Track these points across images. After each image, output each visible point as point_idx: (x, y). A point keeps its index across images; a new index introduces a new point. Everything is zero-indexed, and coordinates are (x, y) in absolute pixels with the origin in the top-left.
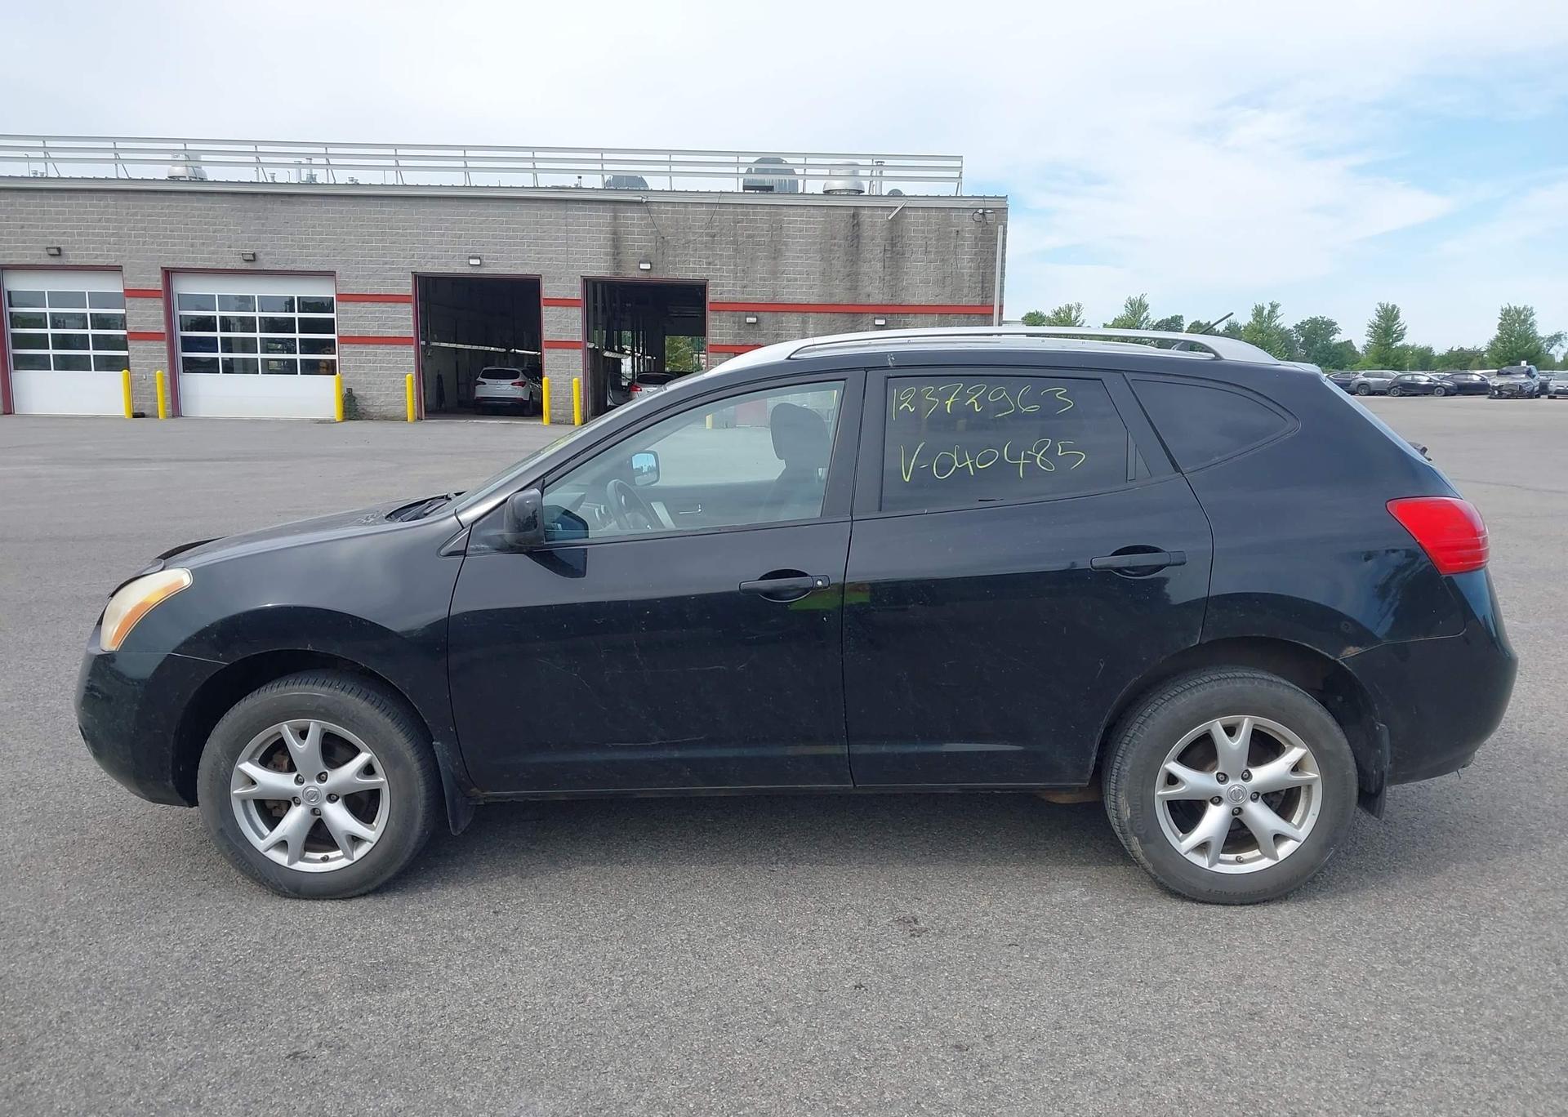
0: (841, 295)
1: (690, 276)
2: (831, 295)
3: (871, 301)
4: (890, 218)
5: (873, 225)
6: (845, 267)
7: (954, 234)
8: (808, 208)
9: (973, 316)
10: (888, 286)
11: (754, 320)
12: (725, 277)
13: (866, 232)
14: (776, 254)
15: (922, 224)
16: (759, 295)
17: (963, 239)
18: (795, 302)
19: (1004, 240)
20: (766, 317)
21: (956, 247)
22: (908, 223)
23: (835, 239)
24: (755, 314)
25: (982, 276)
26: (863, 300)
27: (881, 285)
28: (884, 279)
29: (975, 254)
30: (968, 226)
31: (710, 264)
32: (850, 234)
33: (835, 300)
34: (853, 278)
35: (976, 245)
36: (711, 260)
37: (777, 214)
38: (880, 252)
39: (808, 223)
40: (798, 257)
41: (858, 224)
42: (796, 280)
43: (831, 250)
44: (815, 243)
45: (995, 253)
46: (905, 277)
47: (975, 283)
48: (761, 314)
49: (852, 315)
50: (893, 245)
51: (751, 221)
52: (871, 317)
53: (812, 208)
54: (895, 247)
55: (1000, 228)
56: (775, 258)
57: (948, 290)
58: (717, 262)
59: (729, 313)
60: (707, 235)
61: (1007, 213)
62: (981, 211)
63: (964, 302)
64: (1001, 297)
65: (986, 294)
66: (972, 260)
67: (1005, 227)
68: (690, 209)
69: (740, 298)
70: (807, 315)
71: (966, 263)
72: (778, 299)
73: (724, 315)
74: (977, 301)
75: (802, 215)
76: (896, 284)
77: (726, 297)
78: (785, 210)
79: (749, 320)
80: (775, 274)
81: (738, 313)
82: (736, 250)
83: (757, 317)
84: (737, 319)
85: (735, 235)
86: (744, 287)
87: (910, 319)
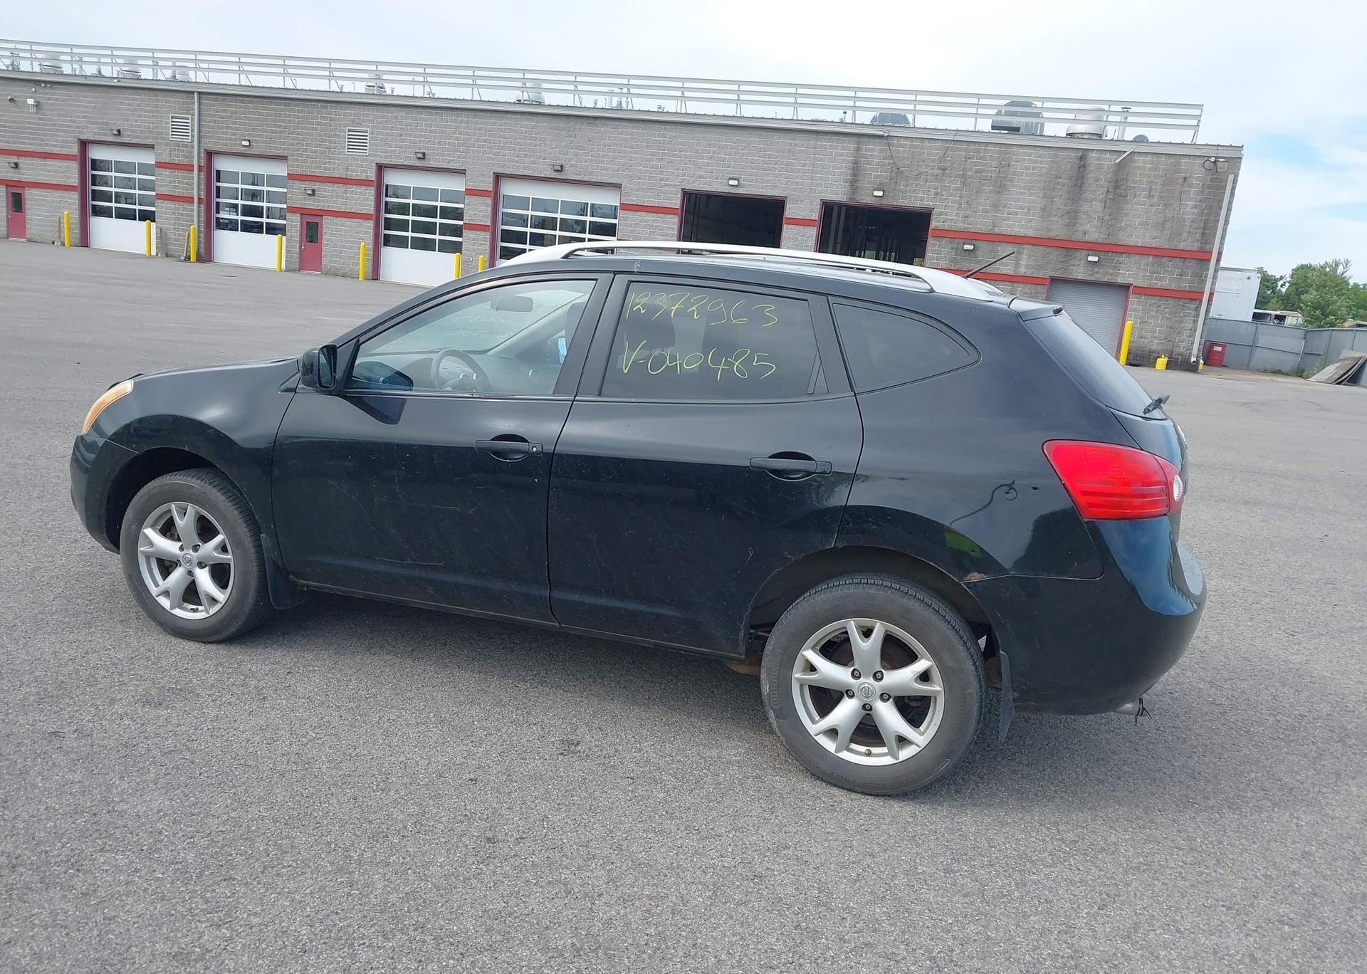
0: (1057, 230)
1: (918, 204)
2: (1048, 230)
3: (1087, 238)
4: (1117, 162)
5: (1100, 167)
6: (1065, 206)
7: (1180, 181)
8: (1038, 149)
9: (1189, 260)
10: (1106, 225)
11: (971, 247)
12: (949, 206)
13: (1091, 174)
14: (1001, 188)
15: (1150, 169)
16: (981, 227)
17: (1190, 185)
18: (1013, 233)
19: (1233, 189)
20: (983, 246)
21: (1181, 193)
22: (1135, 167)
23: (1060, 178)
24: (973, 242)
25: (1205, 223)
26: (1079, 236)
27: (1099, 224)
28: (1103, 219)
29: (1200, 201)
30: (1198, 173)
31: (937, 194)
32: (1074, 175)
33: (1053, 234)
34: (1072, 216)
35: (1203, 192)
36: (939, 190)
37: (1007, 153)
38: (1103, 194)
39: (1035, 162)
40: (1022, 193)
41: (1084, 166)
42: (1016, 214)
43: (1054, 189)
44: (1040, 181)
45: (1221, 201)
46: (1124, 219)
47: (1196, 228)
48: (979, 243)
49: (1066, 250)
50: (1116, 187)
51: (981, 158)
52: (1084, 253)
53: (1041, 149)
54: (1118, 189)
55: (1231, 177)
56: (999, 193)
57: (1167, 233)
58: (945, 193)
59: (949, 239)
60: (940, 168)
61: (1240, 163)
62: (1213, 159)
63: (1182, 246)
64: (1222, 244)
65: (1206, 240)
66: (1196, 206)
67: (1236, 176)
68: (926, 143)
69: (961, 226)
70: (1022, 246)
71: (1189, 209)
72: (997, 230)
73: (944, 241)
74: (1196, 246)
75: (1030, 155)
76: (1114, 225)
77: (947, 226)
78: (1015, 149)
79: (966, 247)
80: (996, 207)
81: (957, 240)
82: (964, 183)
83: (974, 245)
84: (955, 246)
85: (964, 169)
86: (966, 217)
87: (1123, 258)
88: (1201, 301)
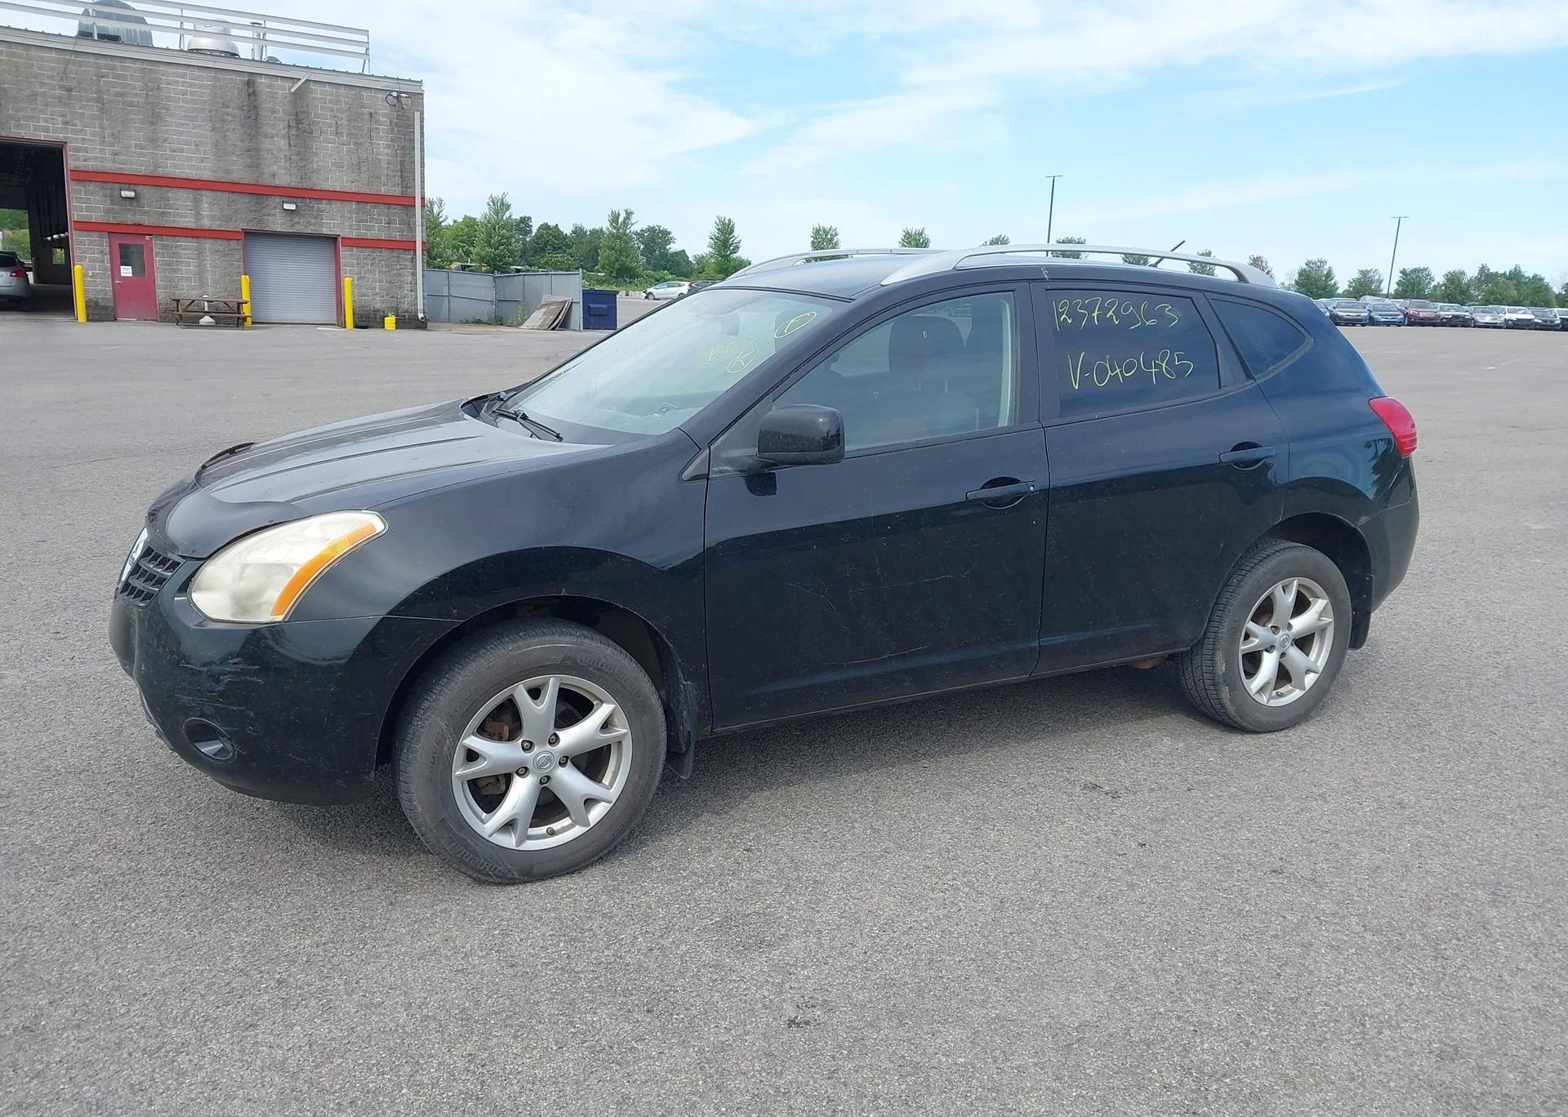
0: (239, 172)
1: (42, 136)
2: (228, 172)
3: (277, 182)
4: (292, 90)
5: (273, 96)
6: (242, 141)
7: (366, 117)
8: (192, 69)
9: (393, 206)
10: (296, 167)
11: (132, 194)
12: (88, 140)
13: (266, 105)
14: (155, 118)
15: (331, 102)
16: (137, 163)
17: (377, 122)
18: (183, 176)
19: (422, 128)
20: (147, 192)
21: (370, 130)
22: (313, 98)
23: (228, 107)
24: (132, 187)
25: (401, 165)
26: (266, 180)
27: (288, 164)
28: (291, 159)
29: (392, 141)
30: (383, 111)
31: (67, 123)
32: (245, 103)
33: (235, 177)
34: (254, 154)
35: (392, 130)
36: (68, 118)
37: (156, 72)
38: (284, 129)
39: (191, 85)
40: (183, 124)
41: (254, 93)
42: (182, 151)
43: (224, 120)
44: (203, 110)
45: (412, 141)
46: (315, 159)
47: (394, 171)
48: (141, 187)
49: (256, 196)
50: (298, 121)
51: (119, 77)
52: (278, 200)
53: (196, 69)
54: (300, 123)
55: (417, 115)
56: (153, 123)
57: (365, 176)
58: (77, 122)
59: (98, 184)
60: (61, 88)
61: (423, 99)
62: (395, 94)
63: (383, 190)
64: (423, 188)
65: (406, 185)
66: (388, 147)
67: (422, 114)
68: (33, 52)
69: (110, 166)
70: (199, 192)
71: (382, 148)
72: (161, 172)
73: (92, 187)
74: (397, 191)
75: (184, 76)
76: (305, 166)
77: (91, 165)
78: (162, 68)
79: (125, 194)
80: (153, 141)
81: (109, 184)
82: (102, 110)
83: (135, 191)
84: (109, 192)
85: (98, 91)
86: (116, 154)
87: (324, 205)
88: (415, 251)
